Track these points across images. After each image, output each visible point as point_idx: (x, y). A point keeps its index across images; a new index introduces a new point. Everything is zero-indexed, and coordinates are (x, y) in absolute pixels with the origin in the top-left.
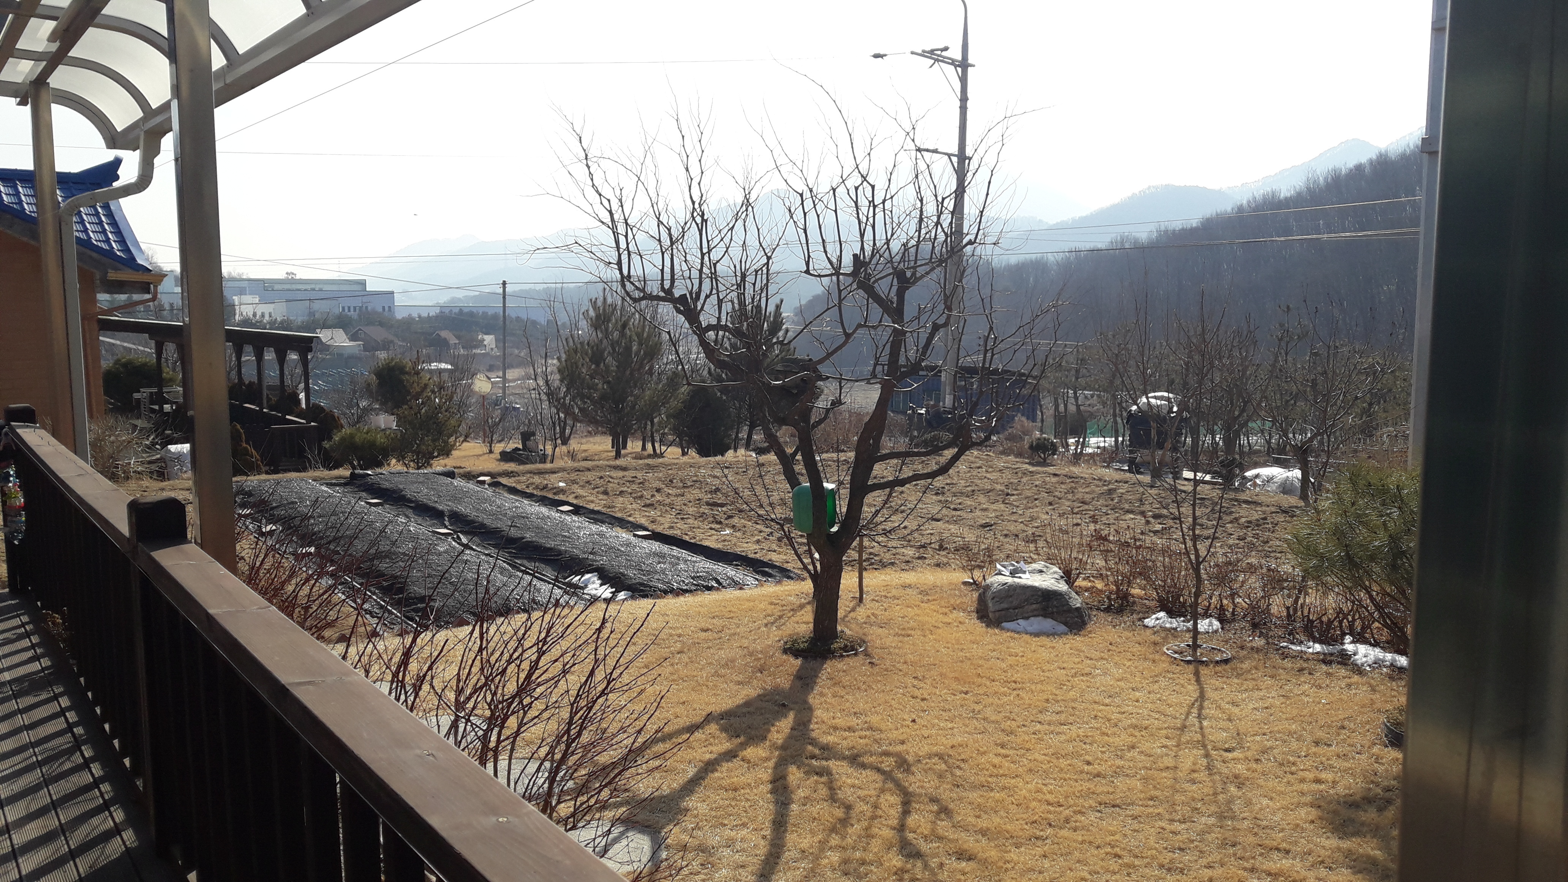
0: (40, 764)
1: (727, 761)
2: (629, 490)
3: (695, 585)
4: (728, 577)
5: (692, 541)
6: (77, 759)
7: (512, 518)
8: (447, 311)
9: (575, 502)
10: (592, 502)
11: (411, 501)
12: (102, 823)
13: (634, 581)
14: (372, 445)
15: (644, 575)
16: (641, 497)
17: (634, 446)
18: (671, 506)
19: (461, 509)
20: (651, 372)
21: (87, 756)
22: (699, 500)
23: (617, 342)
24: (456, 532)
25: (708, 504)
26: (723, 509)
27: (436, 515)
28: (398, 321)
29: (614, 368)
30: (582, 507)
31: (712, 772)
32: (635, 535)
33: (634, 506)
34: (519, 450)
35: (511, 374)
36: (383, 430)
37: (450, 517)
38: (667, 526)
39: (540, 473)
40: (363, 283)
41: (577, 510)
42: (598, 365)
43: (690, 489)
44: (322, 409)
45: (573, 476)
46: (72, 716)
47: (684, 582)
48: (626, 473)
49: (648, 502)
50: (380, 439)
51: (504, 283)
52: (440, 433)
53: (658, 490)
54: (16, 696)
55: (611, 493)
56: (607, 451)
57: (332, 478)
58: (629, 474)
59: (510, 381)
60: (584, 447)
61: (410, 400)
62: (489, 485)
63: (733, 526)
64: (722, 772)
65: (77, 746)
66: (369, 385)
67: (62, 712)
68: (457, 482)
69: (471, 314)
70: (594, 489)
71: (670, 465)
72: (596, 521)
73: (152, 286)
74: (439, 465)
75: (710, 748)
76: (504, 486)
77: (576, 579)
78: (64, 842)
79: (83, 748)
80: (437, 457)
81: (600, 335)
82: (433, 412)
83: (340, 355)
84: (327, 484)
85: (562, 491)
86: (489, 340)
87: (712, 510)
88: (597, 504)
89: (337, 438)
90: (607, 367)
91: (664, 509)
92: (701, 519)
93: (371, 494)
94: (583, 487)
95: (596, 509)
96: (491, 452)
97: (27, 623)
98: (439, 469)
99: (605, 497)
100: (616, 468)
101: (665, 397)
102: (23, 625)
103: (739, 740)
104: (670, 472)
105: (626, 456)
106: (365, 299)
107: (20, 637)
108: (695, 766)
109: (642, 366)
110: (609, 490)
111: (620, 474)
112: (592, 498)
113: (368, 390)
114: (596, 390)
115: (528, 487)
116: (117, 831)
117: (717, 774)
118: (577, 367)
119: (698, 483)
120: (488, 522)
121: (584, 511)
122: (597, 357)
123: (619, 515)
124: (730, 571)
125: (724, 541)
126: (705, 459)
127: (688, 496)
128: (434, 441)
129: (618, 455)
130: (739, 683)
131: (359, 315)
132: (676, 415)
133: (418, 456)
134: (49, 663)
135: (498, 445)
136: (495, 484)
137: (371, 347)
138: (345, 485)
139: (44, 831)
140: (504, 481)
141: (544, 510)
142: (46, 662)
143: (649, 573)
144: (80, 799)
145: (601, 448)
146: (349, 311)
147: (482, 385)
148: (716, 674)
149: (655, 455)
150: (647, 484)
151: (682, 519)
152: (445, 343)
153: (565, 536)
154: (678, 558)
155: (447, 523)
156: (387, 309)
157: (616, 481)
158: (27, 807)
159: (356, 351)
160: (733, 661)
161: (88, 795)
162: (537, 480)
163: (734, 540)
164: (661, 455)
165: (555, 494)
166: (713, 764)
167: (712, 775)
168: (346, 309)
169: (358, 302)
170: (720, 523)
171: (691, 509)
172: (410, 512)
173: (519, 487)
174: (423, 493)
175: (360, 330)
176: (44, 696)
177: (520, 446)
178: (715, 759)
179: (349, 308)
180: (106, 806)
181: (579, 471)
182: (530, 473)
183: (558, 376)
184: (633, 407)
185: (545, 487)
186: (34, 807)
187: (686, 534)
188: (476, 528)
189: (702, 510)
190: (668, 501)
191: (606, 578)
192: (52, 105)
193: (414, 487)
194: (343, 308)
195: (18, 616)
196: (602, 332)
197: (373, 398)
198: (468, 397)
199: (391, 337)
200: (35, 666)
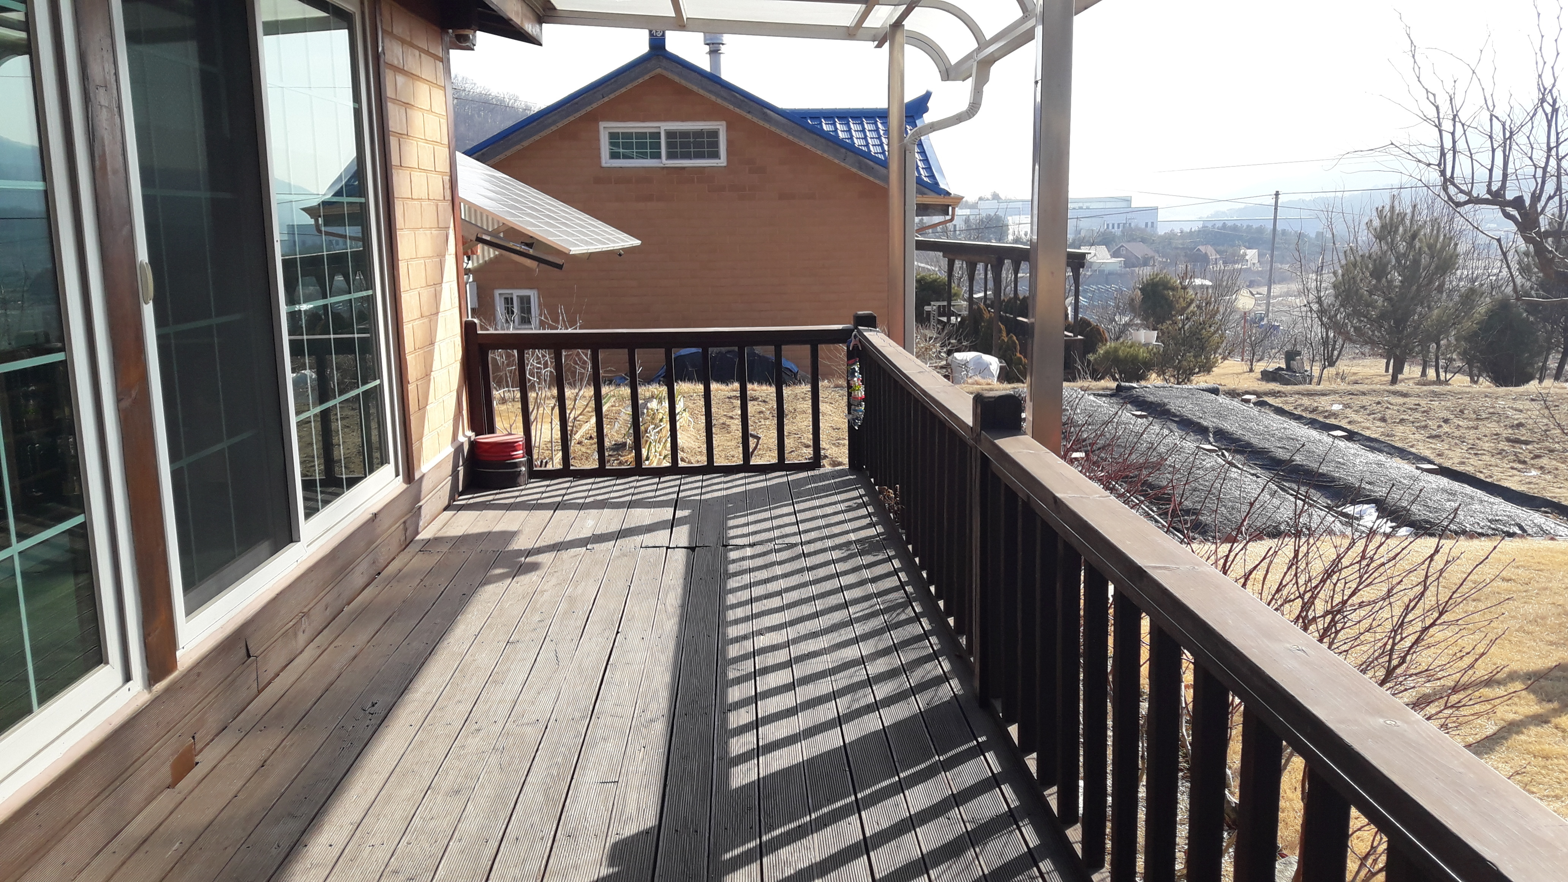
0: (883, 612)
1: (1537, 725)
2: (1411, 419)
3: (1493, 529)
4: (1535, 525)
5: (1487, 480)
6: (909, 612)
7: (1280, 439)
8: (1210, 225)
9: (1349, 427)
10: (1368, 428)
11: (1175, 415)
12: (934, 669)
13: (1419, 518)
14: (1134, 359)
15: (1431, 512)
16: (1426, 427)
17: (1412, 371)
18: (1462, 439)
19: (1227, 426)
20: (1440, 289)
21: (917, 611)
22: (1497, 434)
23: (1404, 254)
24: (1220, 449)
25: (1508, 440)
26: (1528, 447)
27: (1201, 431)
28: (1161, 236)
29: (1397, 283)
30: (1357, 433)
31: (1518, 733)
32: (1418, 468)
33: (1417, 436)
34: (1282, 369)
35: (1276, 289)
36: (1144, 345)
37: (1215, 434)
38: (1456, 460)
39: (1310, 394)
40: (1128, 200)
41: (1351, 436)
42: (1379, 280)
43: (1485, 422)
44: (1088, 324)
45: (1347, 399)
46: (903, 576)
47: (1479, 524)
48: (1406, 400)
49: (1434, 433)
50: (1143, 354)
51: (1277, 194)
52: (1203, 349)
53: (1446, 421)
54: (861, 553)
55: (1389, 421)
56: (1380, 376)
57: (1099, 389)
58: (1411, 401)
59: (1275, 297)
60: (1354, 370)
61: (1175, 316)
62: (1255, 404)
63: (1541, 468)
64: (1529, 736)
65: (909, 602)
66: (1133, 300)
67: (896, 572)
68: (1221, 399)
69: (1235, 228)
70: (1369, 415)
71: (1459, 393)
72: (1372, 449)
73: (950, 208)
74: (1201, 381)
75: (1514, 708)
76: (1271, 406)
77: (1349, 509)
78: (906, 679)
79: (914, 604)
80: (1197, 373)
81: (1385, 248)
82: (1197, 328)
83: (1102, 272)
84: (1094, 395)
85: (1335, 415)
86: (1252, 254)
87: (1514, 447)
88: (1374, 431)
89: (1101, 351)
90: (1390, 282)
91: (1453, 442)
92: (1499, 456)
93: (1136, 406)
94: (1357, 411)
95: (1373, 436)
96: (1251, 370)
97: (864, 495)
98: (1203, 385)
99: (1383, 424)
100: (1395, 393)
101: (1457, 317)
102: (861, 497)
103: (1551, 706)
104: (1461, 401)
105: (1402, 381)
106: (1129, 216)
107: (859, 507)
108: (1496, 724)
109: (1431, 282)
110: (1387, 417)
111: (1401, 400)
112: (1368, 425)
113: (1131, 306)
114: (1374, 308)
115: (1295, 408)
116: (944, 678)
117: (1523, 737)
118: (1355, 282)
119: (1495, 415)
120: (1254, 441)
121: (1360, 437)
122: (1379, 271)
123: (1399, 445)
124: (1538, 518)
125: (1530, 483)
126: (1504, 388)
127: (1483, 430)
128: (1195, 357)
129: (1394, 381)
130: (1551, 643)
131: (1123, 232)
132: (1471, 337)
133: (1178, 372)
134: (882, 530)
135: (1259, 364)
136: (1261, 404)
137: (1130, 262)
138: (1111, 396)
139: (890, 668)
140: (1270, 400)
141: (1314, 434)
142: (880, 529)
143: (1436, 510)
144: (915, 646)
145: (1372, 371)
146: (1113, 228)
147: (1245, 301)
148: (1521, 629)
149: (1438, 382)
150: (1432, 413)
151: (1476, 454)
152: (1205, 259)
153: (1340, 463)
154: (1472, 498)
155: (1211, 440)
156: (1150, 224)
157: (1395, 408)
158: (876, 646)
159: (1117, 268)
160: (1543, 618)
161: (920, 644)
162: (1306, 401)
163: (1543, 484)
164: (1446, 382)
165: (1325, 417)
166: (1518, 726)
167: (1517, 737)
168: (1111, 227)
169: (1122, 219)
170: (1524, 462)
171: (1487, 445)
172: (1174, 426)
173: (1286, 408)
174: (1188, 409)
175: (1122, 246)
176: (880, 557)
177: (1284, 366)
178: (1521, 721)
179: (1113, 225)
180: (935, 656)
181: (1352, 394)
182: (1299, 394)
183: (1331, 291)
184: (1416, 328)
185: (1315, 410)
186: (881, 646)
187: (1481, 472)
188: (1240, 446)
189: (1500, 446)
190: (1457, 433)
191: (1385, 509)
192: (906, 46)
193: (1178, 402)
194: (1108, 225)
195: (857, 489)
196: (1387, 243)
197: (1135, 313)
198: (1230, 314)
199: (1151, 253)
200: (872, 532)
